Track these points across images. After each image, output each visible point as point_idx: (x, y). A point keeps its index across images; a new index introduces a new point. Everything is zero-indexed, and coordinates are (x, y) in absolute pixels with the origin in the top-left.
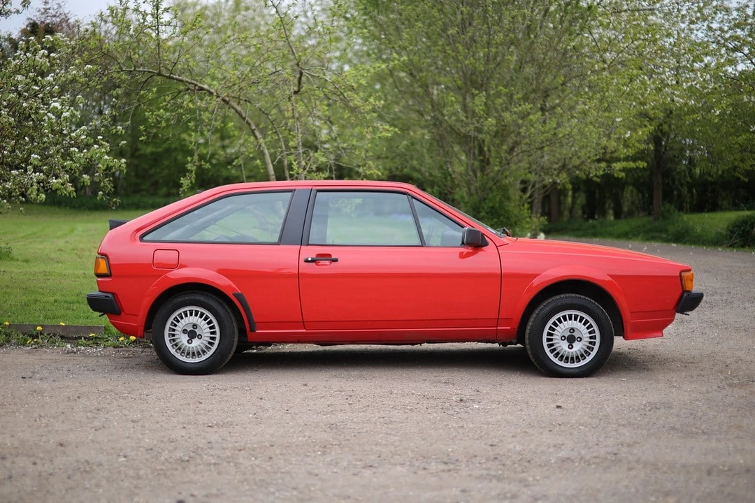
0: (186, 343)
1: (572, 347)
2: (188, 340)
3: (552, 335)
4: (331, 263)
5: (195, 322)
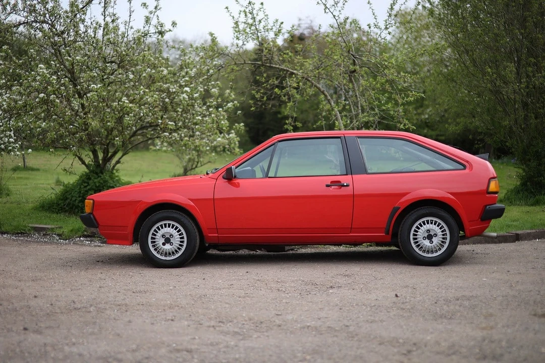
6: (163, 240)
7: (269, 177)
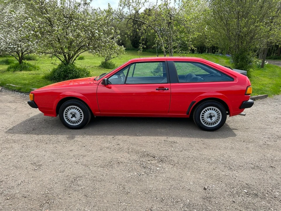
6: (71, 116)
7: (126, 84)
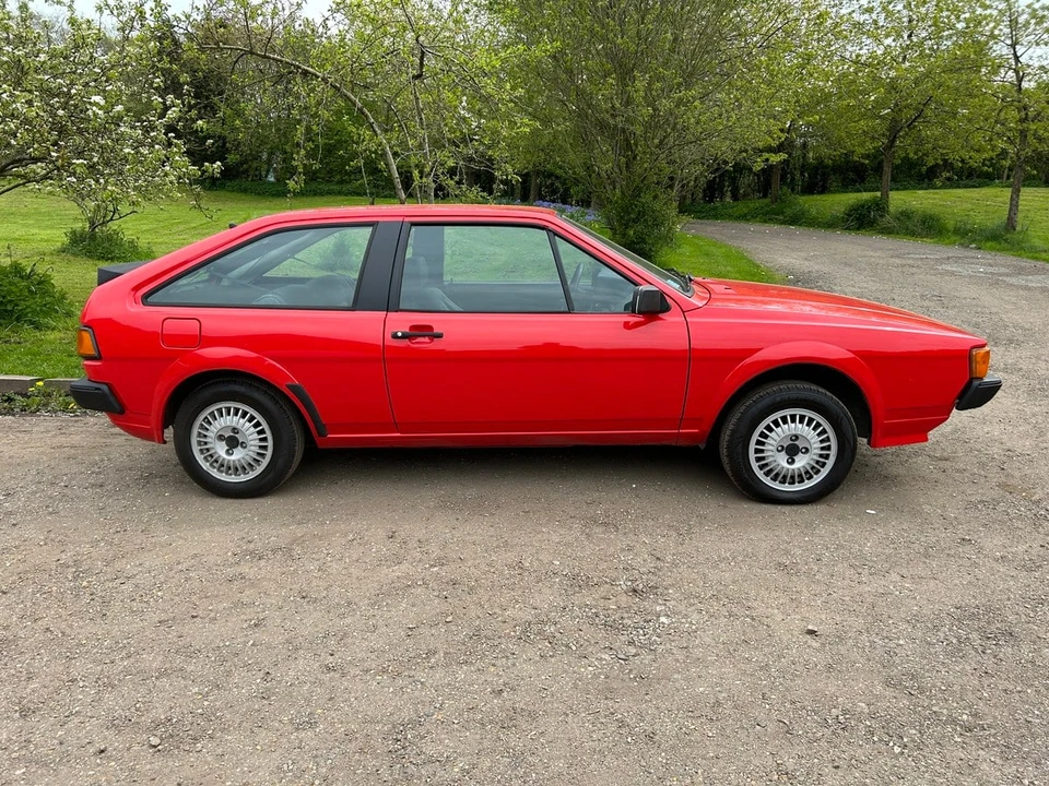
0: (225, 456)
1: (793, 461)
2: (228, 451)
3: (763, 444)
4: (432, 340)
5: (234, 424)
